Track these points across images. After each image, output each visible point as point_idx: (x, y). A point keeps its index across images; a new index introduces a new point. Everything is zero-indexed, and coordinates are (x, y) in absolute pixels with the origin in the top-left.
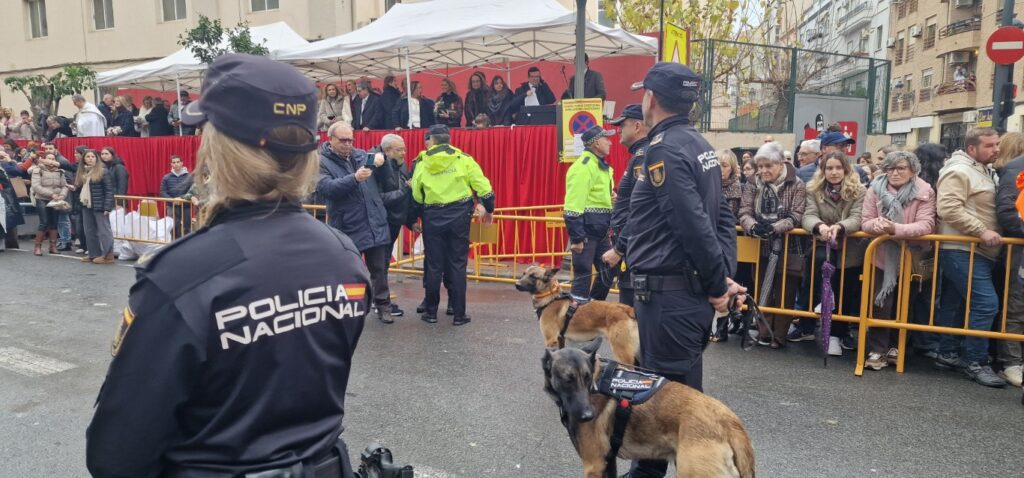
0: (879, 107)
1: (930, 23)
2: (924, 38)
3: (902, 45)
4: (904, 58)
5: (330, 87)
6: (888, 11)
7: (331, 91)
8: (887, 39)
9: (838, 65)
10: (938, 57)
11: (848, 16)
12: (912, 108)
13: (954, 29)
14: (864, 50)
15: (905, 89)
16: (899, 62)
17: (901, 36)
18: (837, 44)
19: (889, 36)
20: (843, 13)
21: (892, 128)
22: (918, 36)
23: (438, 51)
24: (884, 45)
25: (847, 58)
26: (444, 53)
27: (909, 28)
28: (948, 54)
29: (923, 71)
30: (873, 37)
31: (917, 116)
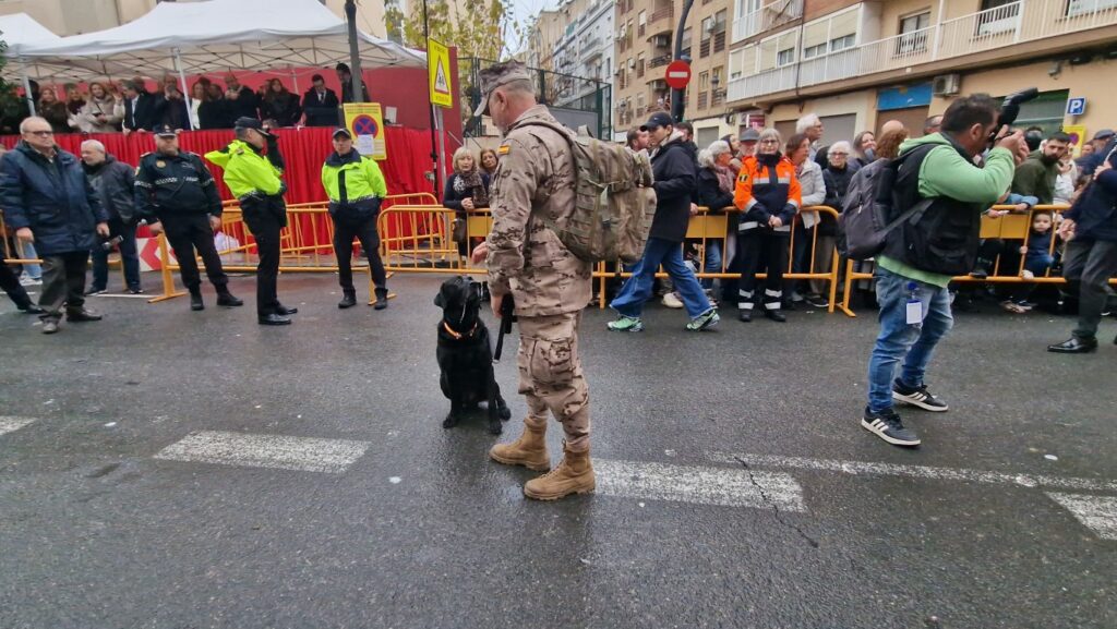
1: (641, 57)
2: (637, 69)
3: (623, 73)
4: (625, 84)
5: (95, 86)
6: (613, 47)
7: (97, 90)
8: (614, 69)
9: (582, 87)
10: (646, 84)
11: (588, 48)
13: (656, 63)
15: (627, 107)
17: (623, 67)
18: (580, 71)
19: (615, 65)
20: (584, 46)
22: (633, 67)
23: (214, 54)
24: (612, 74)
26: (222, 55)
27: (628, 60)
28: (653, 81)
29: (638, 94)
30: (604, 67)
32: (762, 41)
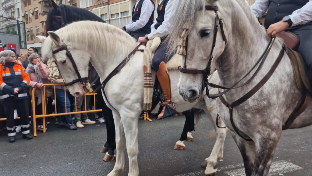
0: (22, 39)
1: (36, 10)
2: (34, 15)
3: (27, 16)
4: (29, 21)
6: (20, 3)
8: (22, 14)
10: (40, 22)
12: (34, 40)
13: (43, 13)
14: (13, 16)
15: (31, 33)
16: (27, 23)
17: (27, 13)
19: (22, 12)
21: (28, 46)
24: (21, 16)
25: (7, 19)
27: (29, 10)
28: (44, 22)
29: (36, 27)
30: (16, 12)
31: (36, 43)
32: (93, 9)
